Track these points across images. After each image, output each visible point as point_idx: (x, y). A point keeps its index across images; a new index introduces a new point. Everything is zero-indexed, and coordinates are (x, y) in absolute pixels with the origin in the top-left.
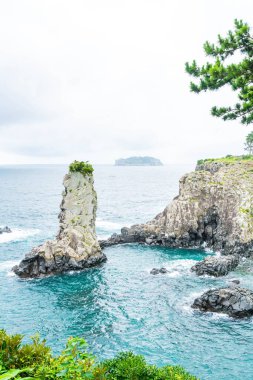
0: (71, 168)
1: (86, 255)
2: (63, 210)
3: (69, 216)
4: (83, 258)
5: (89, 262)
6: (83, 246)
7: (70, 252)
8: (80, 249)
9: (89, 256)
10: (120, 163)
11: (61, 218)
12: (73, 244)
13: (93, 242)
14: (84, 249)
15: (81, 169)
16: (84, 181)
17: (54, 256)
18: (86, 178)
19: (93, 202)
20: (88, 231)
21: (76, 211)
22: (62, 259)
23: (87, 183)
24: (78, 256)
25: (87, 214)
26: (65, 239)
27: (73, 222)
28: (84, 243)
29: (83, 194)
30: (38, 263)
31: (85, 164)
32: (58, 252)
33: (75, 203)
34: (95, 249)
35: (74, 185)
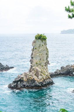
0: (36, 37)
1: (43, 80)
2: (32, 58)
3: (35, 61)
4: (41, 81)
5: (44, 83)
6: (41, 75)
7: (35, 78)
8: (40, 77)
10: (63, 32)
11: (31, 61)
12: (37, 74)
13: (47, 73)
14: (42, 77)
15: (41, 38)
16: (42, 44)
17: (28, 79)
18: (43, 42)
19: (46, 54)
20: (44, 68)
21: (38, 58)
22: (31, 81)
23: (44, 45)
24: (39, 80)
25: (43, 60)
26: (33, 72)
27: (37, 64)
28: (42, 74)
29: (42, 50)
30: (21, 83)
31: (43, 35)
32: (30, 78)
33: (38, 55)
34: (47, 77)
35: (38, 46)
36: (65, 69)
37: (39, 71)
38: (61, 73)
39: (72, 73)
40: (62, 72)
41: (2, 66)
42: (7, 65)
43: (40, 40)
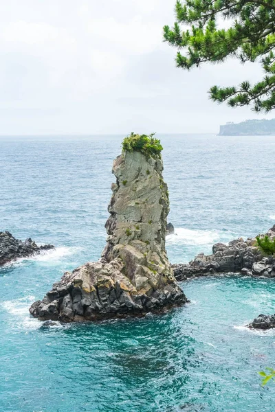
0: (125, 145)
1: (148, 288)
2: (113, 214)
3: (122, 225)
4: (142, 293)
5: (154, 300)
6: (143, 273)
7: (122, 281)
8: (139, 279)
9: (154, 289)
11: (110, 226)
13: (163, 267)
14: (145, 279)
15: (142, 148)
16: (146, 166)
17: (96, 287)
18: (150, 162)
19: (161, 202)
20: (154, 250)
21: (134, 217)
22: (109, 293)
23: (152, 170)
24: (134, 289)
25: (151, 222)
26: (115, 261)
27: (129, 234)
28: (146, 269)
29: (145, 188)
30: (72, 298)
31: (149, 138)
32: (103, 282)
33: (133, 204)
34: (165, 279)
35: (131, 174)
36: (227, 254)
37: (136, 258)
38: (211, 266)
39: (250, 267)
40: (215, 264)
41: (15, 242)
42: (30, 240)
43: (138, 154)
